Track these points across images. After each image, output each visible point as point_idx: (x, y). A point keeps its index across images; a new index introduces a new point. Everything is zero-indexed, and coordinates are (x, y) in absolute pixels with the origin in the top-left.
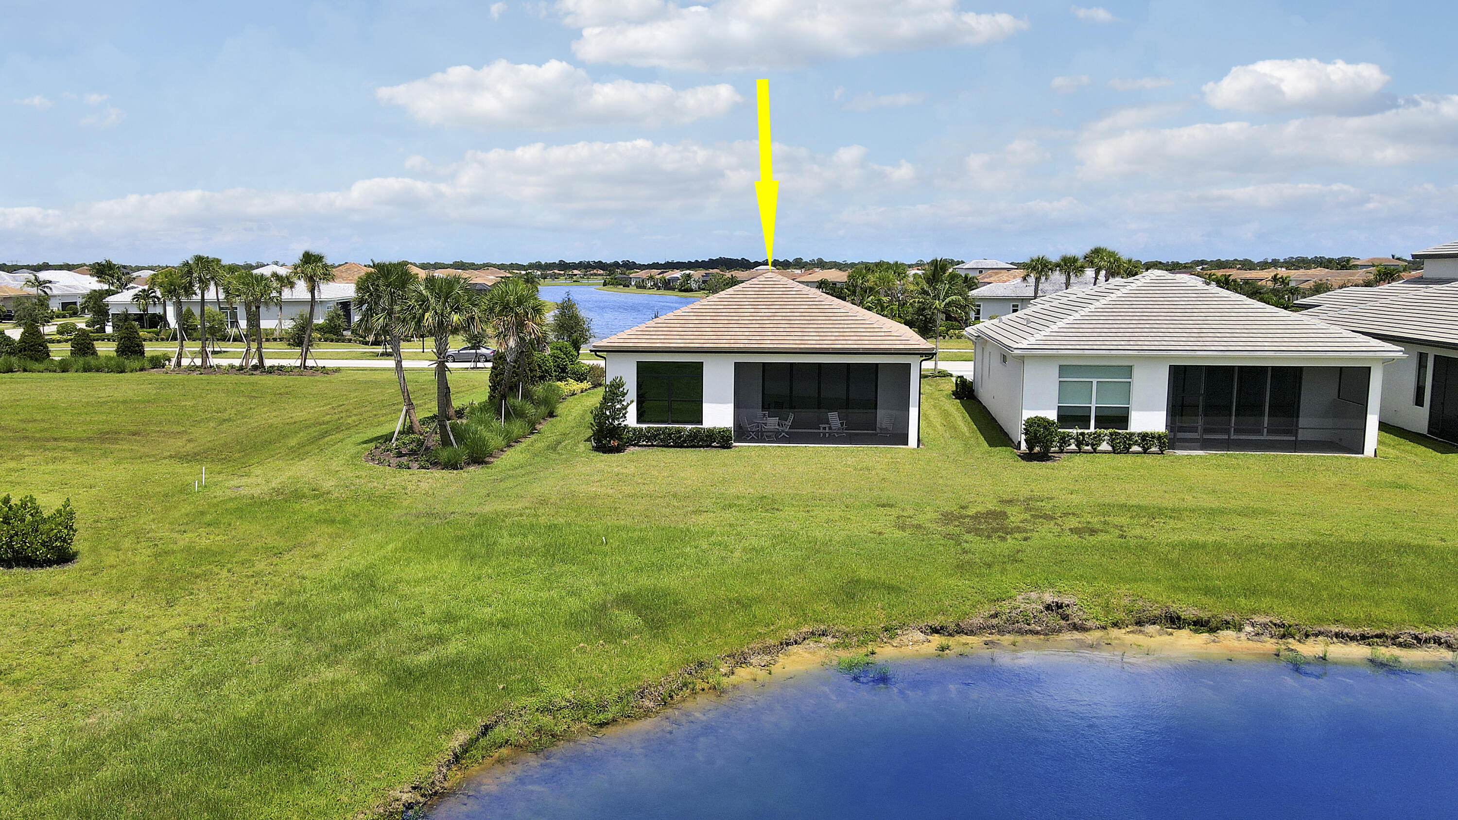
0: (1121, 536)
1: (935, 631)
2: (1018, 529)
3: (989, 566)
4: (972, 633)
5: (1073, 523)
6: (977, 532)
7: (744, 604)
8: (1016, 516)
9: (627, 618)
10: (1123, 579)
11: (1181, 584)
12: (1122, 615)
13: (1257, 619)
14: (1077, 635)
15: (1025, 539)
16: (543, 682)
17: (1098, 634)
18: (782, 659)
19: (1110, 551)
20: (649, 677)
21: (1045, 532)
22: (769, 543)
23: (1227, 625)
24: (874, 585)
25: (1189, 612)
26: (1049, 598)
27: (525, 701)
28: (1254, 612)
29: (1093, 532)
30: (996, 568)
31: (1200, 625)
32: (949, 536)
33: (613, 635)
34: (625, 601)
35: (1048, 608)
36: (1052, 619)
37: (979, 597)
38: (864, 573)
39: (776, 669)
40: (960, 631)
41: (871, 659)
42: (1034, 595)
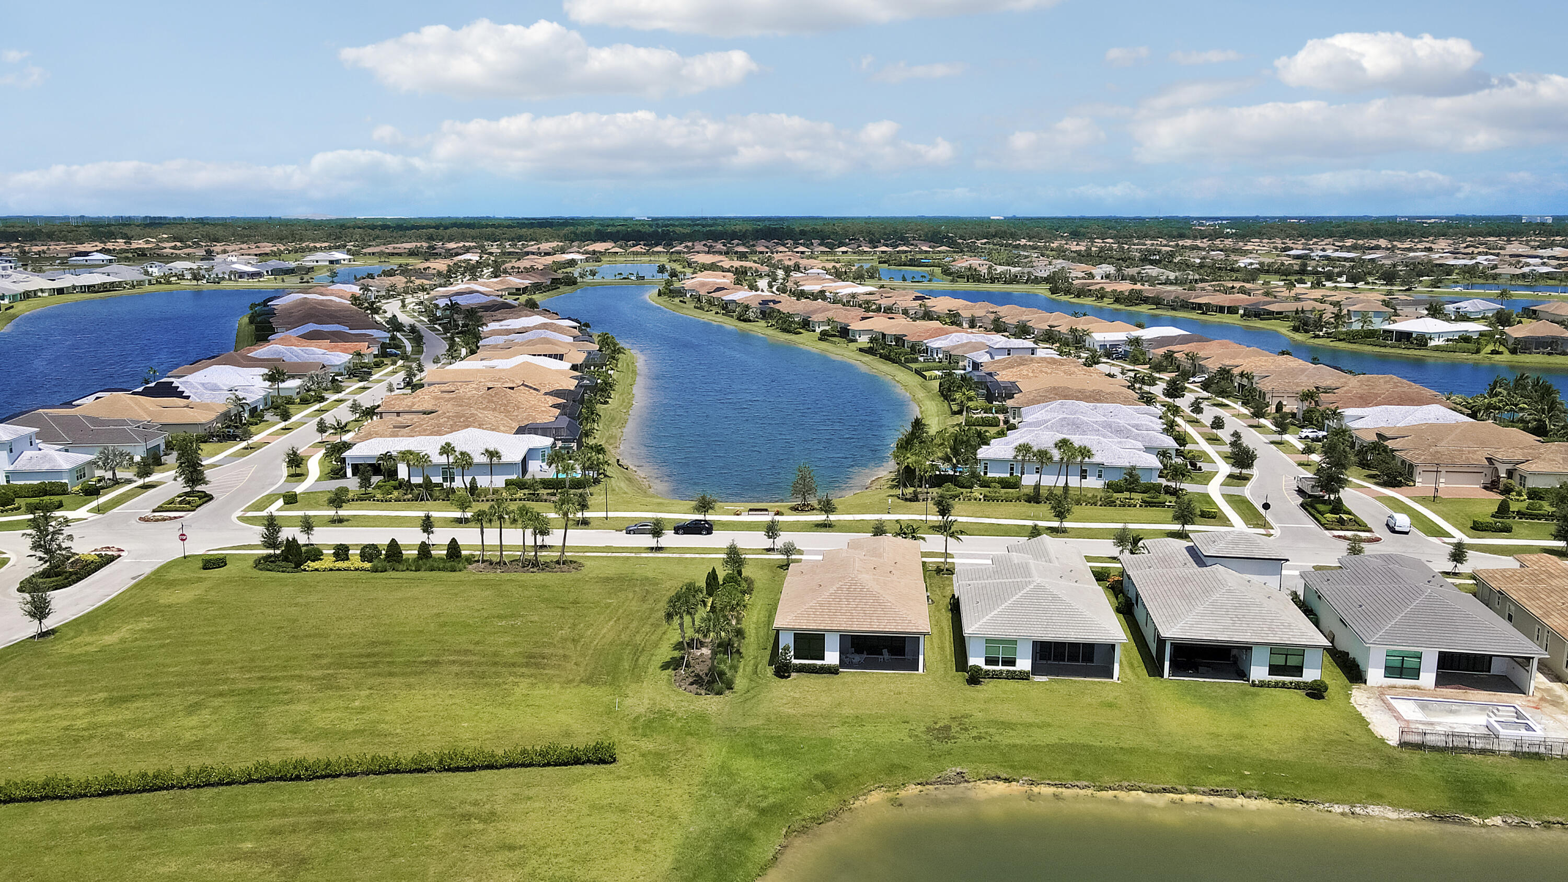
0: (990, 741)
1: (919, 784)
2: (954, 737)
3: (940, 756)
4: (931, 784)
5: (974, 733)
6: (938, 738)
7: (856, 776)
8: (955, 728)
9: (819, 785)
10: (985, 763)
11: (1004, 764)
12: (982, 776)
13: (1025, 778)
14: (966, 784)
15: (955, 743)
16: (801, 812)
17: (973, 783)
18: (869, 797)
19: (984, 748)
20: (830, 807)
21: (963, 738)
22: (862, 747)
23: (1014, 780)
24: (899, 766)
25: (1004, 776)
26: (958, 770)
27: (797, 817)
28: (1024, 775)
29: (980, 738)
30: (943, 757)
31: (1006, 780)
32: (928, 741)
33: (817, 792)
34: (817, 777)
35: (958, 774)
36: (958, 778)
37: (935, 770)
38: (896, 761)
39: (867, 801)
40: (927, 784)
41: (897, 796)
42: (953, 769)
